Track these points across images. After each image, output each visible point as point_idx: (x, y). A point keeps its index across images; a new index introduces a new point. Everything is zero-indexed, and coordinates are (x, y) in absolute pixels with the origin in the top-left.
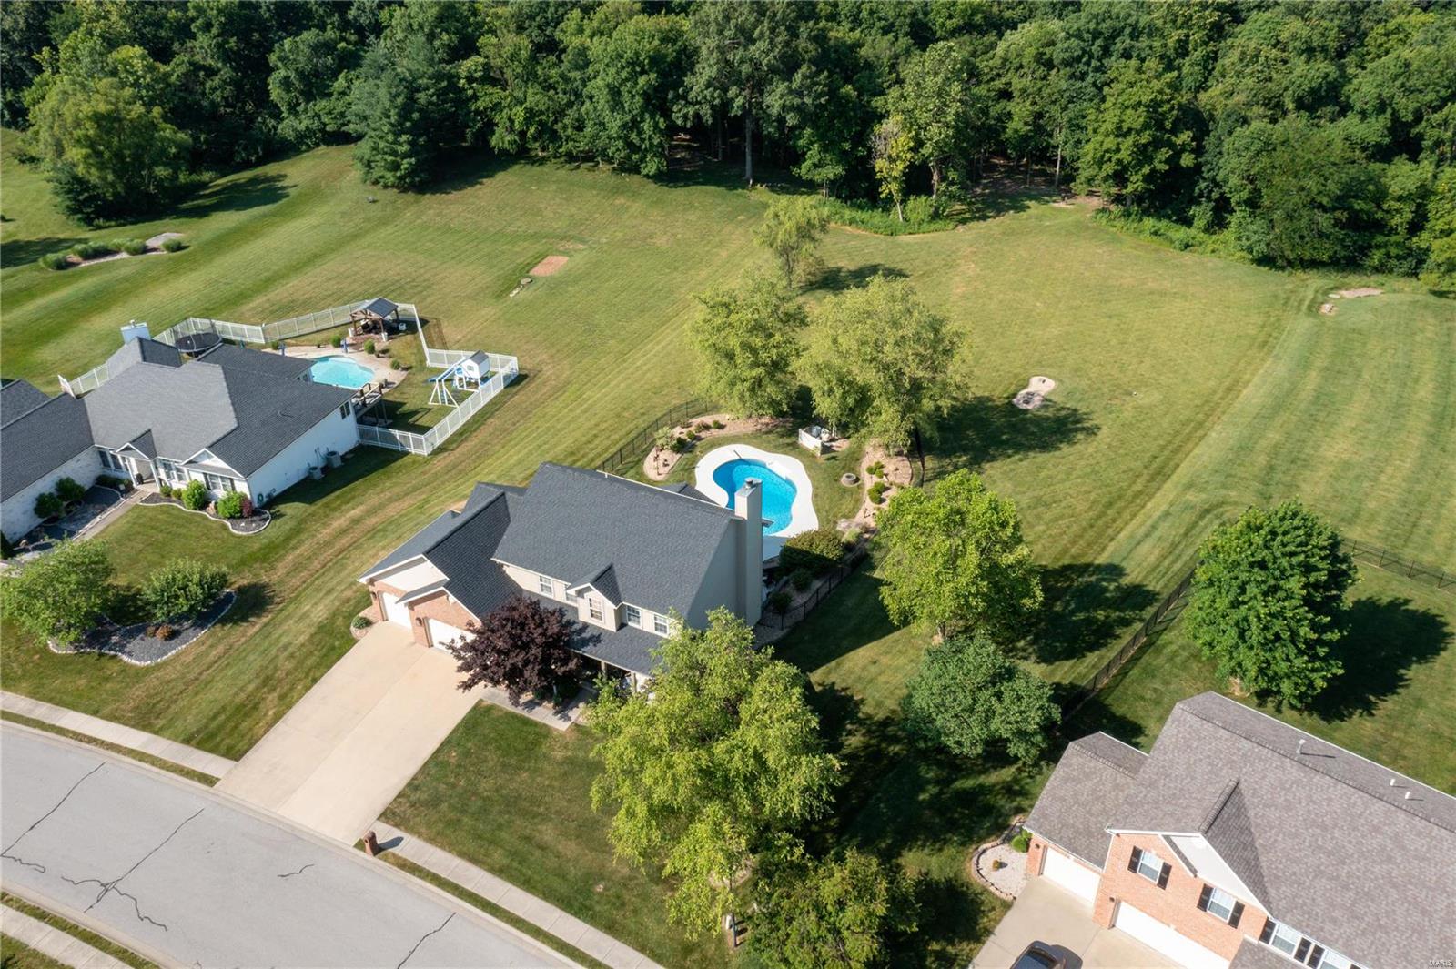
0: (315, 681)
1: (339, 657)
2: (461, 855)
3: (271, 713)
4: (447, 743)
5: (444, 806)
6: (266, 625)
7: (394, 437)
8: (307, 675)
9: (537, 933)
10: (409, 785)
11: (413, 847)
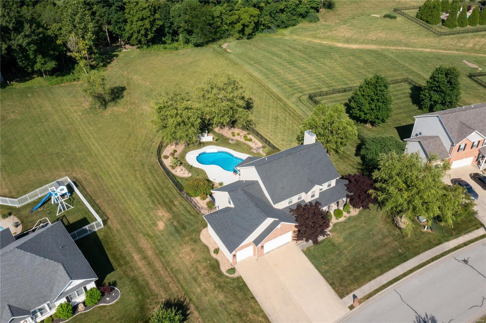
0: (253, 298)
1: (245, 285)
2: (370, 280)
3: (260, 319)
4: (317, 267)
5: (346, 277)
6: (197, 308)
7: (86, 230)
8: (248, 300)
9: (411, 271)
10: (330, 284)
11: (360, 292)
